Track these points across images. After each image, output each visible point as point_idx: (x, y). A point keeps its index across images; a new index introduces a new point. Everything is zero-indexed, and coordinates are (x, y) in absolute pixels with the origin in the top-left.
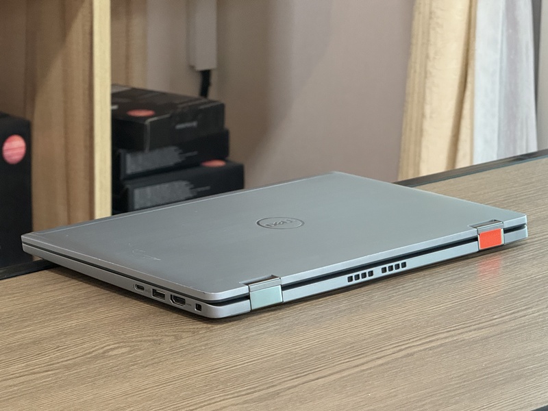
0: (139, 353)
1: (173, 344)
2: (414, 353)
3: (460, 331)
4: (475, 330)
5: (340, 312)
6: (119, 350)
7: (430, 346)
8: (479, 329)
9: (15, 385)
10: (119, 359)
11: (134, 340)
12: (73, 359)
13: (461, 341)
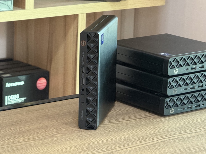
0: (65, 136)
1: (78, 134)
2: (166, 140)
3: (183, 134)
4: (189, 134)
5: (141, 125)
6: (58, 134)
7: (171, 139)
8: (191, 133)
9: (19, 145)
10: (58, 138)
12: (41, 137)
13: (183, 137)
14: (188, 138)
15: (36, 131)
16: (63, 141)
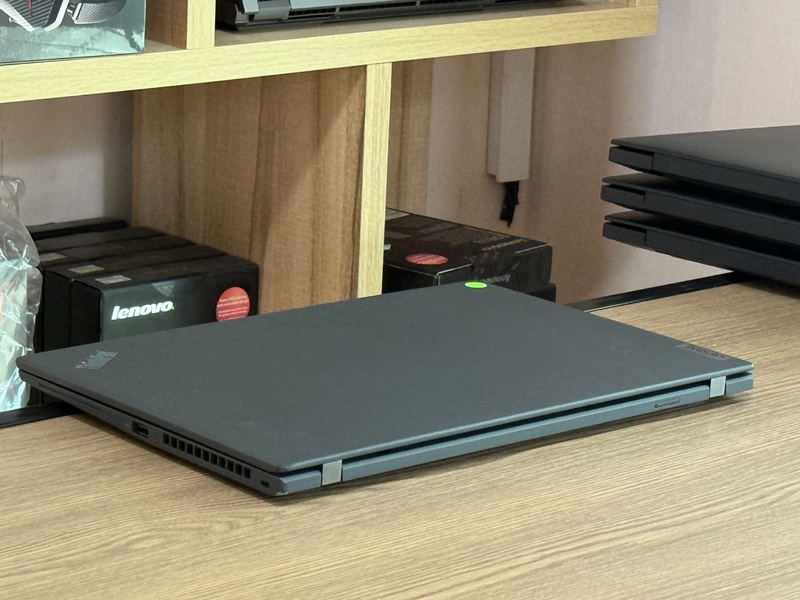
0: (177, 547)
1: (226, 536)
2: (566, 560)
3: (631, 531)
4: (653, 529)
6: (148, 541)
7: (584, 553)
8: (659, 528)
10: (147, 555)
11: (171, 526)
13: (631, 546)
14: (651, 549)
15: (61, 525)
16: (168, 568)
